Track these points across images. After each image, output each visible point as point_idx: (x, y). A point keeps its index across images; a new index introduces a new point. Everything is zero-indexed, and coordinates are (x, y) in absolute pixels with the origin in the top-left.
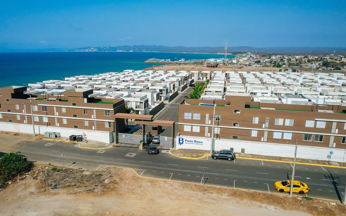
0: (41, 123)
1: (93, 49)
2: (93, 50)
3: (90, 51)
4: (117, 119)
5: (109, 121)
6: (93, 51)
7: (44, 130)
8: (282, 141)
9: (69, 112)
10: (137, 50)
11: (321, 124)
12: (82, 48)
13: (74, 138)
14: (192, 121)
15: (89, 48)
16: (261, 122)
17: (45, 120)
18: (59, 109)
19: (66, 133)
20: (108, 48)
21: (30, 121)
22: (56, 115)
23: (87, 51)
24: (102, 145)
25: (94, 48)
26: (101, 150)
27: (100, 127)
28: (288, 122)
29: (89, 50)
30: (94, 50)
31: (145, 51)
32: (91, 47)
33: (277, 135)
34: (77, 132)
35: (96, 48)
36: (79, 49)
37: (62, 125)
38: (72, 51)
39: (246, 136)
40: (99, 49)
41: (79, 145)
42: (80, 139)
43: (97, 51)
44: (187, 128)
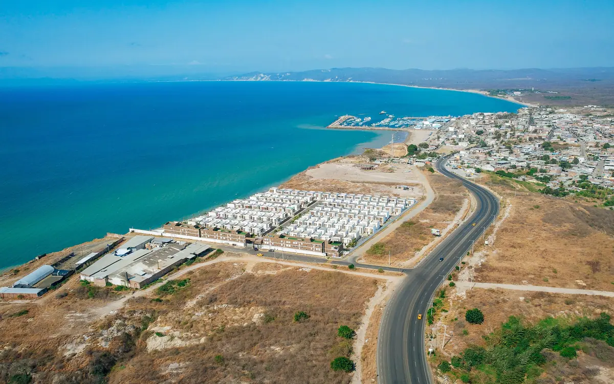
0: (223, 239)
1: (262, 75)
2: (262, 78)
3: (259, 79)
4: (246, 240)
5: (244, 240)
6: (263, 80)
7: (224, 242)
8: (288, 247)
9: (232, 236)
10: (337, 80)
11: (296, 243)
12: (245, 75)
13: (233, 245)
14: (266, 241)
15: (257, 74)
16: (283, 242)
17: (224, 238)
18: (229, 235)
19: (231, 243)
20: (288, 74)
21: (219, 238)
22: (228, 237)
23: (252, 79)
24: (241, 247)
25: (264, 74)
26: (241, 248)
27: (242, 241)
28: (289, 242)
29: (257, 78)
30: (265, 78)
31: (351, 81)
32: (260, 73)
33: (287, 245)
34: (235, 243)
35: (268, 74)
36: (240, 76)
37: (230, 240)
38: (227, 79)
39: (280, 245)
40: (273, 75)
41: (235, 247)
42: (235, 245)
43: (270, 80)
44: (265, 243)
